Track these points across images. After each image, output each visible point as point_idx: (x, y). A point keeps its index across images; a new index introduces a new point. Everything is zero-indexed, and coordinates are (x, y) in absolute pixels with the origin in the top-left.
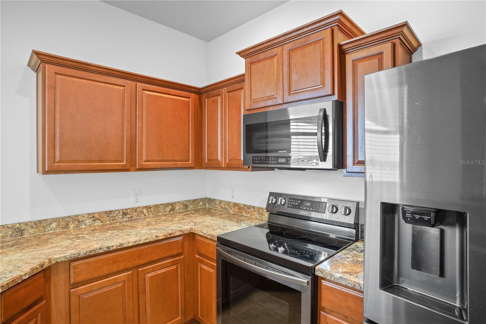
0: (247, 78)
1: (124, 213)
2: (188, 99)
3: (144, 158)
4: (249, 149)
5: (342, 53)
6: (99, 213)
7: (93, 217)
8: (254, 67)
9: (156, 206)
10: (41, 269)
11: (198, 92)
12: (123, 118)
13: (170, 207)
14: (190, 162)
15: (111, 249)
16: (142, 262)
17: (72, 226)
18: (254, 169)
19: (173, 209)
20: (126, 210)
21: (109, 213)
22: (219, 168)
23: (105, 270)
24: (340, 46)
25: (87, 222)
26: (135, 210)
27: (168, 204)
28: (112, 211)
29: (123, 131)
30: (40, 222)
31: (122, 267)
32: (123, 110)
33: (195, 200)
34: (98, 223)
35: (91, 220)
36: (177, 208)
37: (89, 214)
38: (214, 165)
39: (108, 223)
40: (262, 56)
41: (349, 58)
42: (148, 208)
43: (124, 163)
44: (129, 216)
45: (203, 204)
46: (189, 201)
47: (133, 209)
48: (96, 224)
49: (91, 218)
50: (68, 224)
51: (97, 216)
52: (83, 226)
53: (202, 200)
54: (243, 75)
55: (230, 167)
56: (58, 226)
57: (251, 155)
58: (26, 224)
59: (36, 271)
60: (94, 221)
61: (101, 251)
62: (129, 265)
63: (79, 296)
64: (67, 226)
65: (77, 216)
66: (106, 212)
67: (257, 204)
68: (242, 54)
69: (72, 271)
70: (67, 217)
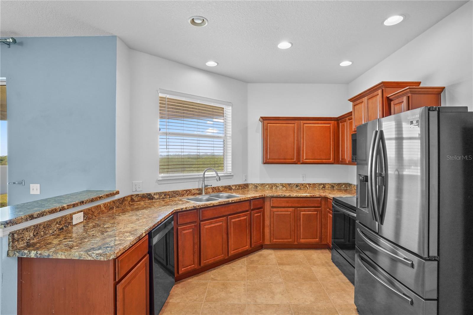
0: (353, 113)
1: (297, 186)
2: (329, 125)
3: (305, 158)
4: (352, 152)
5: (389, 101)
6: (285, 184)
7: (283, 185)
8: (355, 108)
9: (314, 184)
10: (262, 197)
12: (294, 139)
13: (322, 185)
14: (331, 160)
15: (286, 196)
16: (299, 206)
17: (274, 188)
19: (324, 187)
20: (298, 184)
21: (289, 184)
22: (346, 164)
23: (283, 205)
24: (388, 98)
25: (280, 187)
26: (303, 185)
27: (321, 184)
28: (291, 184)
29: (294, 145)
30: (263, 184)
31: (290, 205)
32: (294, 135)
33: (339, 184)
34: (285, 189)
35: (282, 186)
36: (327, 187)
37: (281, 184)
38: (344, 162)
39: (289, 189)
40: (359, 101)
41: (392, 104)
42: (309, 184)
43: (295, 160)
44: (300, 187)
45: (345, 187)
46: (335, 184)
47: (301, 184)
48: (284, 189)
49: (281, 186)
50: (272, 187)
51: (284, 185)
52: (278, 189)
53: (344, 184)
54: (351, 112)
56: (269, 187)
57: (353, 157)
58: (258, 184)
59: (260, 197)
60: (283, 187)
61: (282, 196)
62: (293, 205)
63: (274, 212)
64: (272, 188)
65: (276, 184)
66: (288, 184)
68: (351, 100)
69: (271, 201)
70: (272, 184)
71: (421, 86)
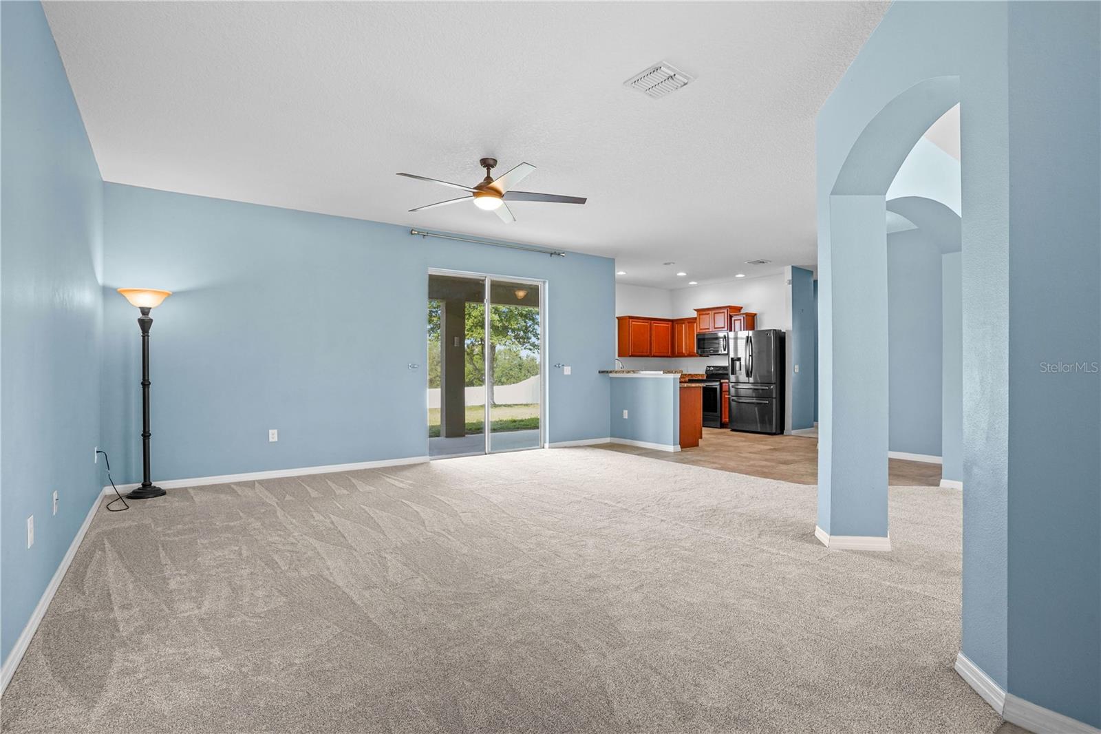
0: (698, 320)
2: (668, 325)
3: (654, 352)
4: (699, 347)
5: (731, 317)
8: (701, 316)
11: (672, 321)
12: (648, 336)
14: (667, 354)
18: (701, 356)
22: (684, 356)
24: (730, 315)
32: (648, 333)
38: (681, 355)
40: (704, 313)
41: (733, 319)
43: (649, 353)
54: (696, 318)
55: (691, 355)
57: (700, 351)
67: (701, 373)
68: (697, 310)
71: (743, 311)
